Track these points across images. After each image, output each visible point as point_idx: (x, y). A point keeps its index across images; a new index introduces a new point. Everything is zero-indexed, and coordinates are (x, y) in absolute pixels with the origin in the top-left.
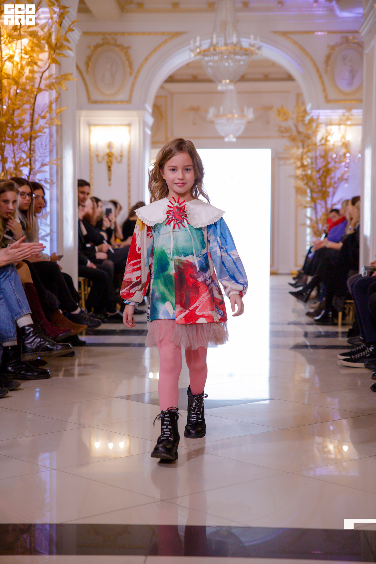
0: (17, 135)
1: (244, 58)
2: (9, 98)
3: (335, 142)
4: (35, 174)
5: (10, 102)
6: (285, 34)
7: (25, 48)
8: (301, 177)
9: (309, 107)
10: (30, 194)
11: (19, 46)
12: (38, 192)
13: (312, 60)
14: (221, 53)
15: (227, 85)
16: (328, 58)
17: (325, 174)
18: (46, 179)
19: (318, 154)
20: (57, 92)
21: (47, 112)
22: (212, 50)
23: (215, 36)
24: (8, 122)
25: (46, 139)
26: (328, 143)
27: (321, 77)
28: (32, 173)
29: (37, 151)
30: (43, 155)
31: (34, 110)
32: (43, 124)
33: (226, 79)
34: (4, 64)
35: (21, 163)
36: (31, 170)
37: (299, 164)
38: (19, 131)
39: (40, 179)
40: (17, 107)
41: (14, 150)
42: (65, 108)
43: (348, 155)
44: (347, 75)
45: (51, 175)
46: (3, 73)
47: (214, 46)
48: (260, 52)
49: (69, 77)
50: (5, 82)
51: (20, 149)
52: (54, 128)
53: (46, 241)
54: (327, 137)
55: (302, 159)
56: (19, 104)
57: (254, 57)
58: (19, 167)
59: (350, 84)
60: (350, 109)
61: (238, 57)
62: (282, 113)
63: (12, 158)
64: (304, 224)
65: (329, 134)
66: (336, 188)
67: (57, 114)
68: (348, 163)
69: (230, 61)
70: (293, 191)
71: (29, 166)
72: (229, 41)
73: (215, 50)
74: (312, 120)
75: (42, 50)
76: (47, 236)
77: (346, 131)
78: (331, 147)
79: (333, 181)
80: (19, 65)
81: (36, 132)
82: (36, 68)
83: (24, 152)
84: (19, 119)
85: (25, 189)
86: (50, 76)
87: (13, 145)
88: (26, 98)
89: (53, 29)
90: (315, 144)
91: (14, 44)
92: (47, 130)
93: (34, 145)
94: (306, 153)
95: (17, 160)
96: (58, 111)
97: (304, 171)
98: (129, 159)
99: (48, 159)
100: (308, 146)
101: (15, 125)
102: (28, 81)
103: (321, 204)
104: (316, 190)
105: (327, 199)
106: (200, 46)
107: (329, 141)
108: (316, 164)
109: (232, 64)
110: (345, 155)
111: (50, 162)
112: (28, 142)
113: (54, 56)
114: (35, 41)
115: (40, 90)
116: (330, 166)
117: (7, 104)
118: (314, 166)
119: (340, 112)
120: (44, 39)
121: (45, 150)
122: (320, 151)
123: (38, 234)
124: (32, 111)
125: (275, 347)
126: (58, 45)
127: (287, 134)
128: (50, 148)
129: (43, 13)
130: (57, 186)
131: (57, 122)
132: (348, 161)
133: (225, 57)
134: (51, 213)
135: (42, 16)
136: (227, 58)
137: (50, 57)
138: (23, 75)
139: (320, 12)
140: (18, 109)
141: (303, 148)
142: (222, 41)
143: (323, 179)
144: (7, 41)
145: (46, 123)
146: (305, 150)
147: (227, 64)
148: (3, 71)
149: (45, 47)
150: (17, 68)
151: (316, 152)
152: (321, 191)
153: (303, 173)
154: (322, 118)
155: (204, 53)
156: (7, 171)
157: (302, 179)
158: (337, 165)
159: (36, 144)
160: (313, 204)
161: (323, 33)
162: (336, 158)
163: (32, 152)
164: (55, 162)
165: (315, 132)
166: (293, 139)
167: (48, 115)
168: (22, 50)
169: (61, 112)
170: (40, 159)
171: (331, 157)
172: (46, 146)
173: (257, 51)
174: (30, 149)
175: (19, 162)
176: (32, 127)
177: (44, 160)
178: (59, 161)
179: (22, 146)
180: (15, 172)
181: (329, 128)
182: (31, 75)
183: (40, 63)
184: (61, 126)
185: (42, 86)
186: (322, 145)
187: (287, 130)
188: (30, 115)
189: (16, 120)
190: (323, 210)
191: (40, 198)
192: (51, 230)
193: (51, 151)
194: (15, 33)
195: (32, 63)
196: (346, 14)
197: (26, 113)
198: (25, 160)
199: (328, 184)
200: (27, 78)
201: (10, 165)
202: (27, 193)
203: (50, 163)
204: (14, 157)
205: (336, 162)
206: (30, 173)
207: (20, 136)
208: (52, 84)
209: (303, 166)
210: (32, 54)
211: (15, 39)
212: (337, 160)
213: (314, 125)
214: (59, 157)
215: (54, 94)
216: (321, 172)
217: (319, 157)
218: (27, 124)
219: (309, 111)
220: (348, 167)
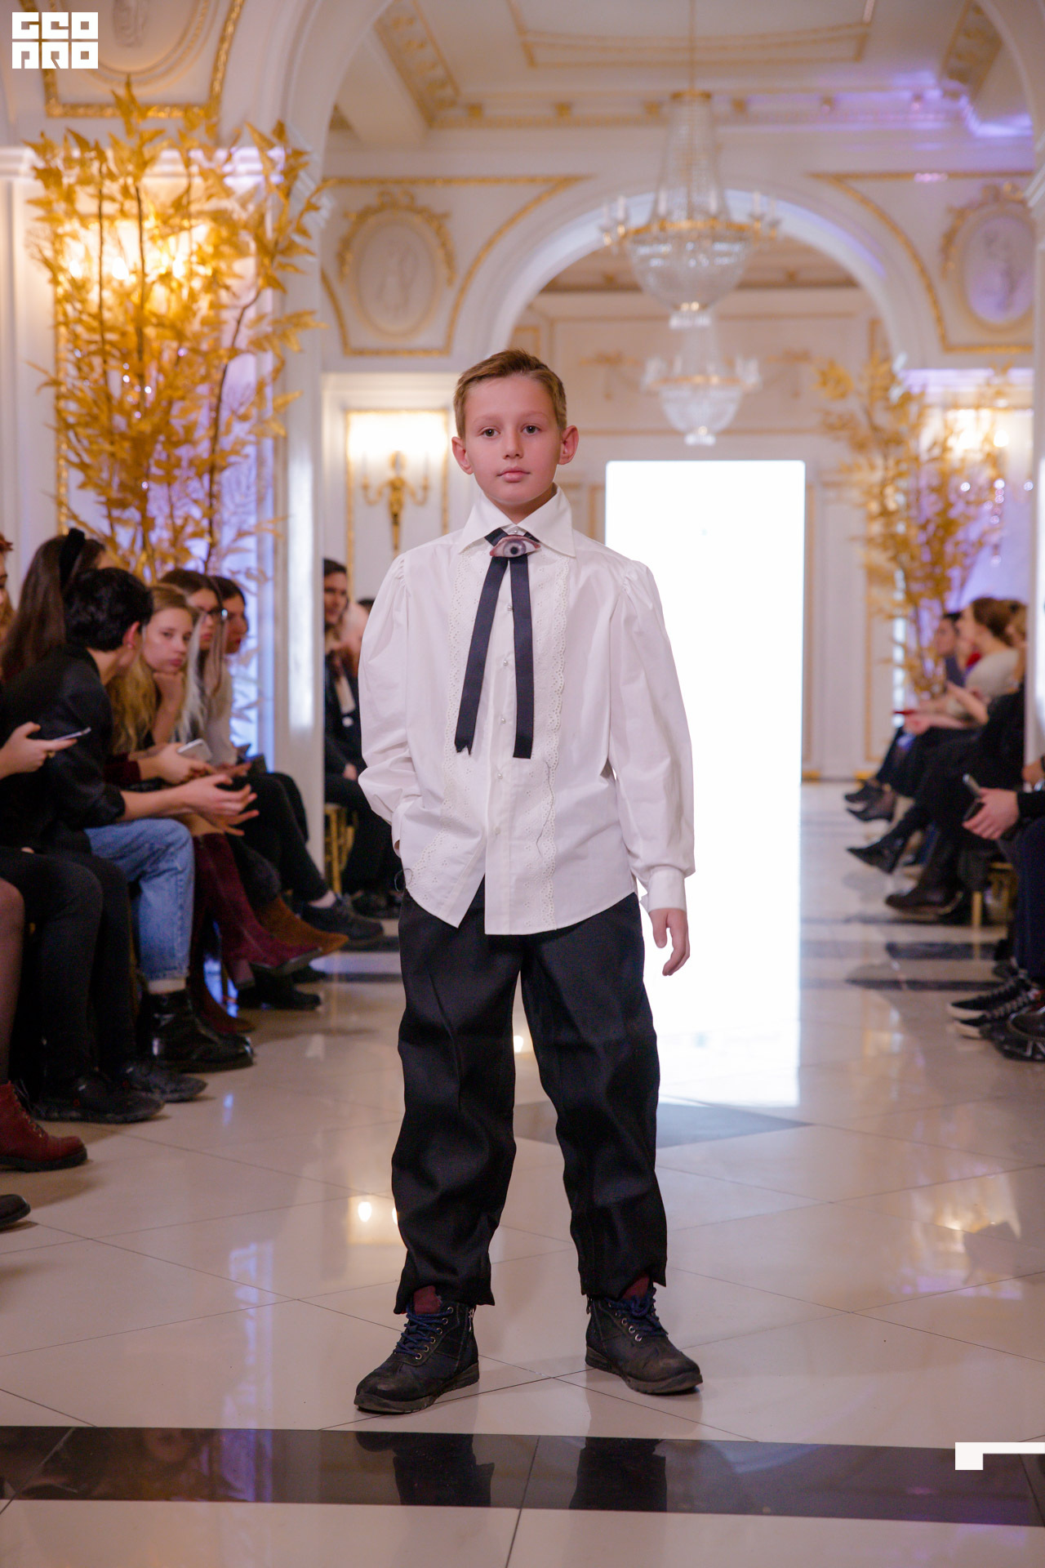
0: (178, 463)
1: (736, 247)
2: (160, 370)
3: (966, 451)
4: (222, 557)
5: (161, 378)
6: (840, 179)
7: (200, 247)
8: (880, 539)
9: (899, 363)
10: (215, 611)
11: (184, 245)
12: (231, 604)
13: (908, 244)
14: (679, 236)
15: (693, 315)
16: (949, 239)
17: (941, 533)
18: (248, 568)
19: (923, 482)
20: (276, 355)
21: (253, 404)
22: (655, 228)
23: (663, 196)
24: (156, 431)
25: (250, 470)
26: (949, 456)
27: (930, 287)
28: (214, 551)
29: (227, 499)
30: (241, 510)
31: (220, 399)
32: (242, 435)
33: (690, 301)
34: (151, 289)
35: (189, 529)
36: (212, 546)
37: (874, 507)
38: (184, 452)
39: (235, 568)
40: (180, 393)
41: (170, 499)
42: (297, 394)
43: (999, 484)
44: (997, 282)
45: (260, 558)
46: (146, 312)
47: (660, 220)
49: (308, 319)
50: (150, 331)
51: (187, 495)
52: (268, 444)
53: (248, 719)
54: (946, 440)
55: (881, 496)
56: (185, 386)
58: (185, 540)
60: (1003, 369)
61: (720, 246)
62: (831, 379)
63: (166, 518)
64: (889, 661)
65: (952, 432)
66: (967, 571)
67: (276, 409)
68: (1000, 505)
69: (701, 256)
70: (859, 578)
71: (207, 540)
73: (663, 228)
74: (907, 397)
75: (241, 252)
76: (250, 707)
77: (994, 423)
78: (957, 463)
79: (960, 551)
80: (185, 293)
81: (225, 454)
82: (223, 294)
83: (196, 502)
84: (183, 422)
85: (202, 599)
86: (260, 318)
87: (169, 485)
88: (200, 370)
89: (269, 206)
90: (916, 459)
91: (172, 240)
92: (250, 450)
93: (219, 483)
94: (893, 479)
95: (179, 522)
96: (280, 401)
97: (889, 525)
98: (445, 495)
99: (252, 521)
100: (898, 462)
101: (174, 439)
102: (206, 330)
103: (929, 608)
104: (919, 573)
105: (947, 595)
106: (627, 218)
107: (951, 449)
108: (919, 508)
109: (705, 264)
110: (992, 482)
111: (258, 525)
112: (206, 478)
113: (271, 270)
114: (223, 230)
115: (235, 352)
116: (954, 513)
117: (153, 383)
118: (913, 512)
119: (980, 375)
120: (246, 226)
121: (246, 496)
122: (928, 475)
124: (214, 401)
125: (813, 985)
126: (282, 243)
127: (845, 434)
128: (258, 491)
129: (244, 160)
130: (275, 586)
131: (276, 428)
132: (999, 499)
133: (690, 246)
134: (260, 652)
135: (242, 168)
136: (693, 252)
137: (261, 270)
138: (195, 314)
139: (929, 123)
140: (183, 398)
141: (886, 470)
142: (681, 207)
143: (937, 545)
144: (156, 232)
145: (250, 432)
146: (891, 473)
147: (692, 264)
148: (148, 306)
149: (247, 245)
150: (179, 297)
151: (917, 477)
152: (930, 577)
153: (886, 531)
154: (934, 392)
155: (637, 237)
156: (153, 550)
157: (884, 546)
158: (972, 510)
159: (225, 482)
160: (910, 611)
161: (935, 177)
162: (968, 491)
163: (215, 502)
164: (270, 526)
165: (916, 428)
166: (860, 446)
167: (254, 412)
168: (192, 253)
169: (285, 404)
171: (957, 490)
172: (248, 487)
173: (769, 231)
174: (211, 495)
175: (183, 527)
176: (215, 439)
177: (244, 522)
178: (280, 524)
179: (190, 489)
180: (172, 551)
181: (951, 415)
182: (212, 313)
183: (235, 286)
184: (286, 439)
185: (242, 342)
186: (933, 460)
187: (845, 422)
188: (211, 409)
189: (177, 423)
191: (238, 619)
192: (260, 694)
193: (260, 500)
195: (214, 283)
196: (994, 130)
197: (200, 407)
198: (197, 523)
199: (949, 557)
200: (205, 322)
201: (160, 535)
202: (208, 608)
203: (258, 530)
204: (172, 516)
205: (968, 503)
206: (209, 554)
207: (184, 463)
208: (267, 337)
209: (885, 513)
210: (216, 263)
212: (972, 498)
213: (913, 409)
214: (280, 514)
215: (268, 360)
216: (931, 528)
217: (926, 492)
218: (202, 434)
219: (901, 375)
220: (1000, 516)
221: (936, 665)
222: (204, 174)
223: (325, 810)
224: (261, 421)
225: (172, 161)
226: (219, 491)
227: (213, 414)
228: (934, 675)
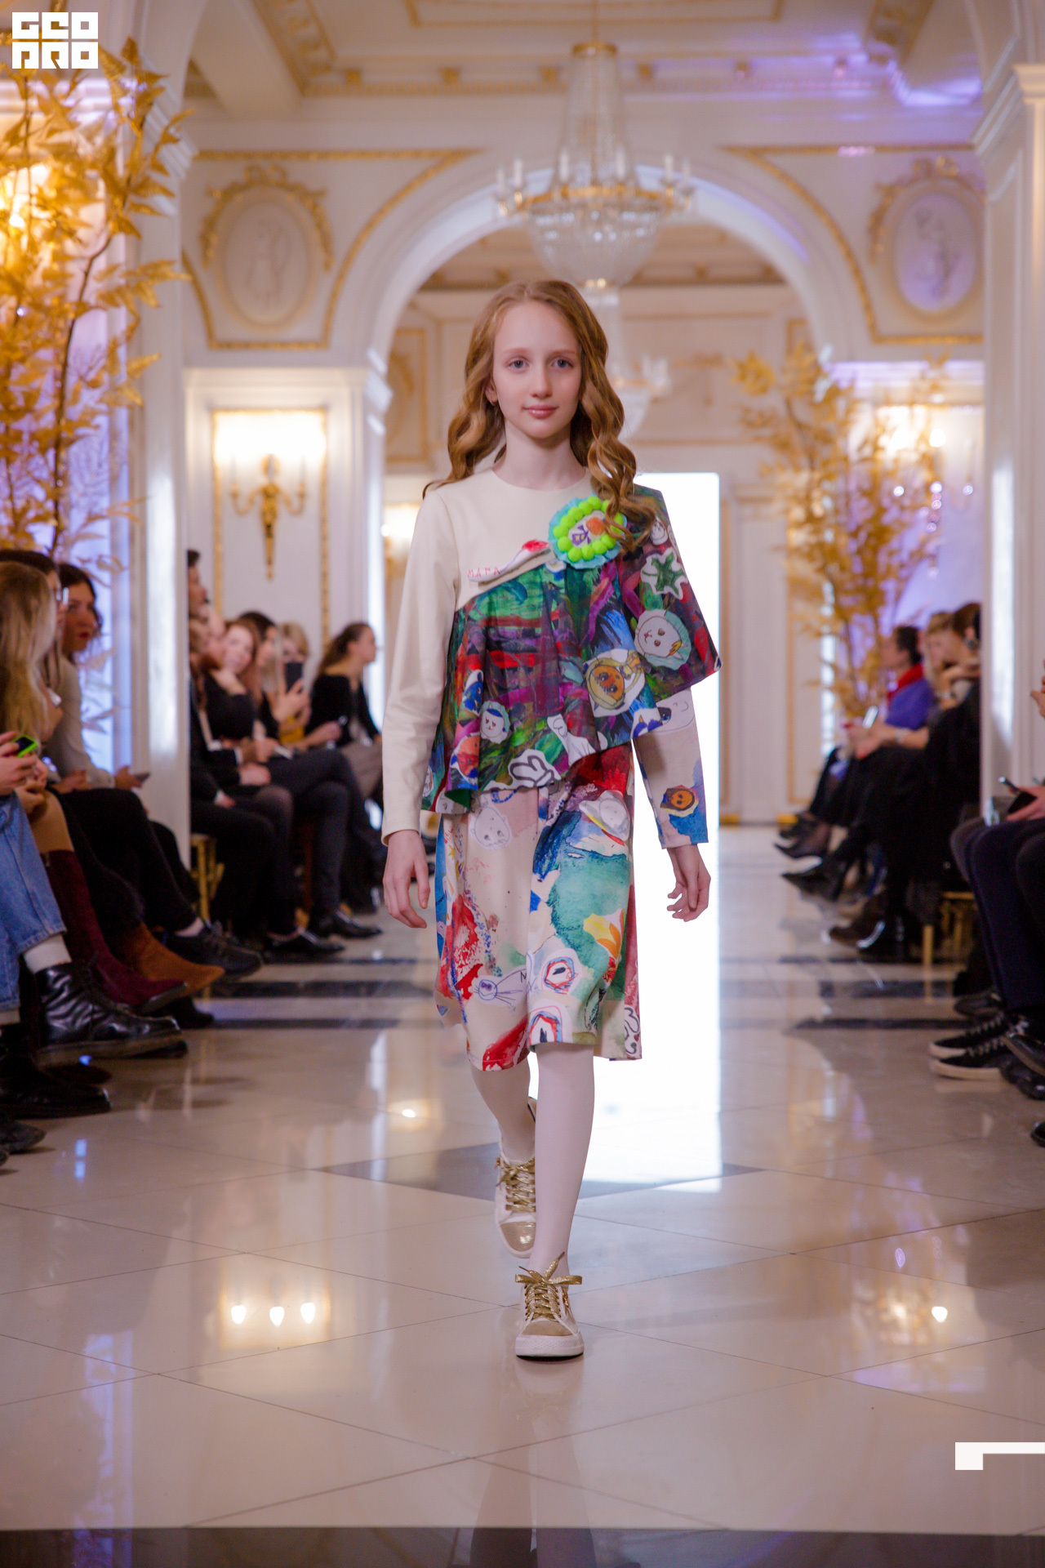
0: (18, 436)
1: (647, 218)
3: (899, 451)
4: (69, 544)
6: (757, 153)
7: (40, 190)
8: (806, 549)
9: (825, 354)
11: (23, 185)
12: (77, 591)
13: (833, 225)
14: (583, 206)
15: (600, 293)
16: (877, 218)
17: (873, 541)
18: (101, 557)
19: (853, 486)
20: (131, 312)
21: (104, 368)
22: (557, 196)
23: (564, 159)
25: (101, 445)
26: (880, 456)
27: (857, 272)
28: (60, 540)
29: (75, 478)
30: (91, 490)
31: (65, 365)
32: (92, 404)
33: (596, 278)
35: (31, 514)
36: (58, 531)
37: (798, 513)
38: (25, 424)
39: (85, 556)
40: (19, 355)
41: (9, 477)
42: (155, 357)
43: (936, 488)
44: (931, 266)
45: (114, 546)
47: (562, 187)
48: (689, 204)
49: (166, 269)
51: (29, 473)
52: (122, 415)
53: (101, 730)
54: (877, 438)
55: (807, 500)
56: (25, 349)
57: (674, 218)
58: (26, 525)
59: (940, 290)
60: (939, 361)
61: (629, 217)
62: (751, 372)
63: (4, 500)
64: (817, 683)
65: (884, 430)
66: (904, 582)
67: (131, 374)
68: (937, 511)
69: (607, 228)
70: (780, 589)
71: (53, 522)
72: (603, 174)
73: (565, 196)
74: (834, 392)
75: (89, 197)
76: (103, 716)
77: (929, 421)
78: (889, 465)
79: (895, 562)
80: (24, 241)
81: (73, 425)
82: (70, 246)
83: (38, 481)
84: (25, 389)
86: (111, 269)
87: (9, 462)
88: (43, 332)
89: (119, 140)
90: (846, 459)
91: (8, 181)
92: (102, 420)
93: (67, 464)
94: (820, 482)
95: (20, 504)
96: (135, 365)
97: (817, 532)
98: (324, 503)
99: (104, 503)
100: (826, 463)
101: (12, 407)
102: (48, 284)
103: (862, 626)
104: (849, 586)
105: (880, 609)
106: (525, 185)
107: (883, 449)
108: (849, 514)
109: (613, 237)
110: (928, 485)
111: (112, 508)
112: (51, 454)
113: (122, 214)
114: (68, 169)
115: (82, 308)
118: (842, 518)
119: (913, 368)
120: (93, 166)
121: (98, 474)
122: (858, 477)
123: (80, 713)
124: (59, 368)
125: (733, 1025)
126: (134, 182)
127: (766, 432)
128: (111, 470)
129: (91, 93)
130: (132, 578)
131: (131, 396)
132: (937, 504)
133: (595, 215)
134: (115, 653)
135: (88, 102)
136: (599, 220)
137: (111, 215)
138: (36, 267)
139: (853, 91)
140: (22, 360)
141: (812, 468)
142: (585, 172)
143: (868, 555)
145: (101, 401)
146: (817, 475)
147: (598, 236)
149: (96, 188)
150: (18, 247)
151: (847, 481)
153: (813, 539)
154: (864, 386)
155: (536, 206)
157: (810, 557)
158: (907, 516)
159: (72, 459)
160: (840, 627)
161: (861, 151)
162: (902, 496)
163: (60, 483)
164: (126, 509)
165: (844, 425)
166: (783, 446)
167: (105, 377)
168: (31, 196)
169: (141, 368)
170: (83, 502)
171: (891, 493)
172: (100, 465)
173: (682, 200)
174: (56, 475)
175: (25, 510)
176: (60, 412)
177: (95, 504)
178: (137, 507)
179: (32, 466)
180: (12, 538)
181: (883, 412)
182: (56, 267)
183: (82, 233)
184: (142, 408)
185: (91, 297)
186: (864, 460)
187: (765, 420)
188: (56, 378)
189: (17, 390)
190: (870, 643)
191: (83, 609)
192: (116, 702)
193: (114, 480)
194: (15, 150)
195: (61, 230)
196: (925, 99)
197: (43, 374)
198: (40, 505)
199: (882, 568)
200: (47, 276)
203: (111, 514)
204: (11, 497)
205: (902, 508)
206: (55, 543)
207: (26, 437)
208: (119, 291)
209: (811, 518)
210: (59, 208)
211: (13, 167)
212: (907, 502)
213: (841, 404)
214: (137, 495)
215: (122, 318)
216: (863, 535)
217: (856, 496)
218: (46, 403)
219: (827, 367)
220: (937, 523)
221: (870, 687)
222: (44, 108)
223: (191, 841)
224: (115, 388)
225: (8, 95)
226: (66, 472)
227: (59, 384)
228: (868, 697)
